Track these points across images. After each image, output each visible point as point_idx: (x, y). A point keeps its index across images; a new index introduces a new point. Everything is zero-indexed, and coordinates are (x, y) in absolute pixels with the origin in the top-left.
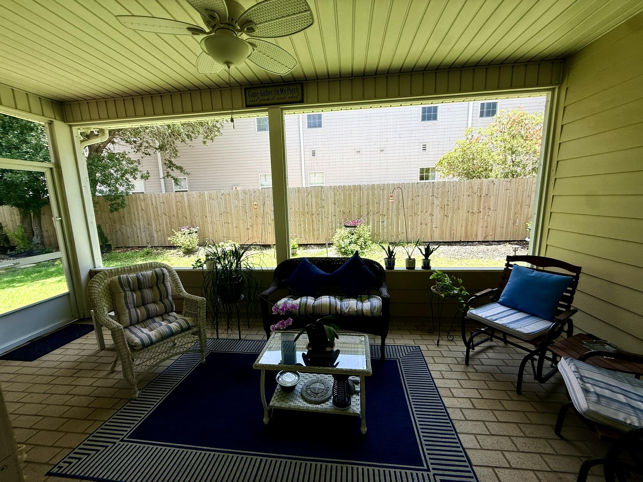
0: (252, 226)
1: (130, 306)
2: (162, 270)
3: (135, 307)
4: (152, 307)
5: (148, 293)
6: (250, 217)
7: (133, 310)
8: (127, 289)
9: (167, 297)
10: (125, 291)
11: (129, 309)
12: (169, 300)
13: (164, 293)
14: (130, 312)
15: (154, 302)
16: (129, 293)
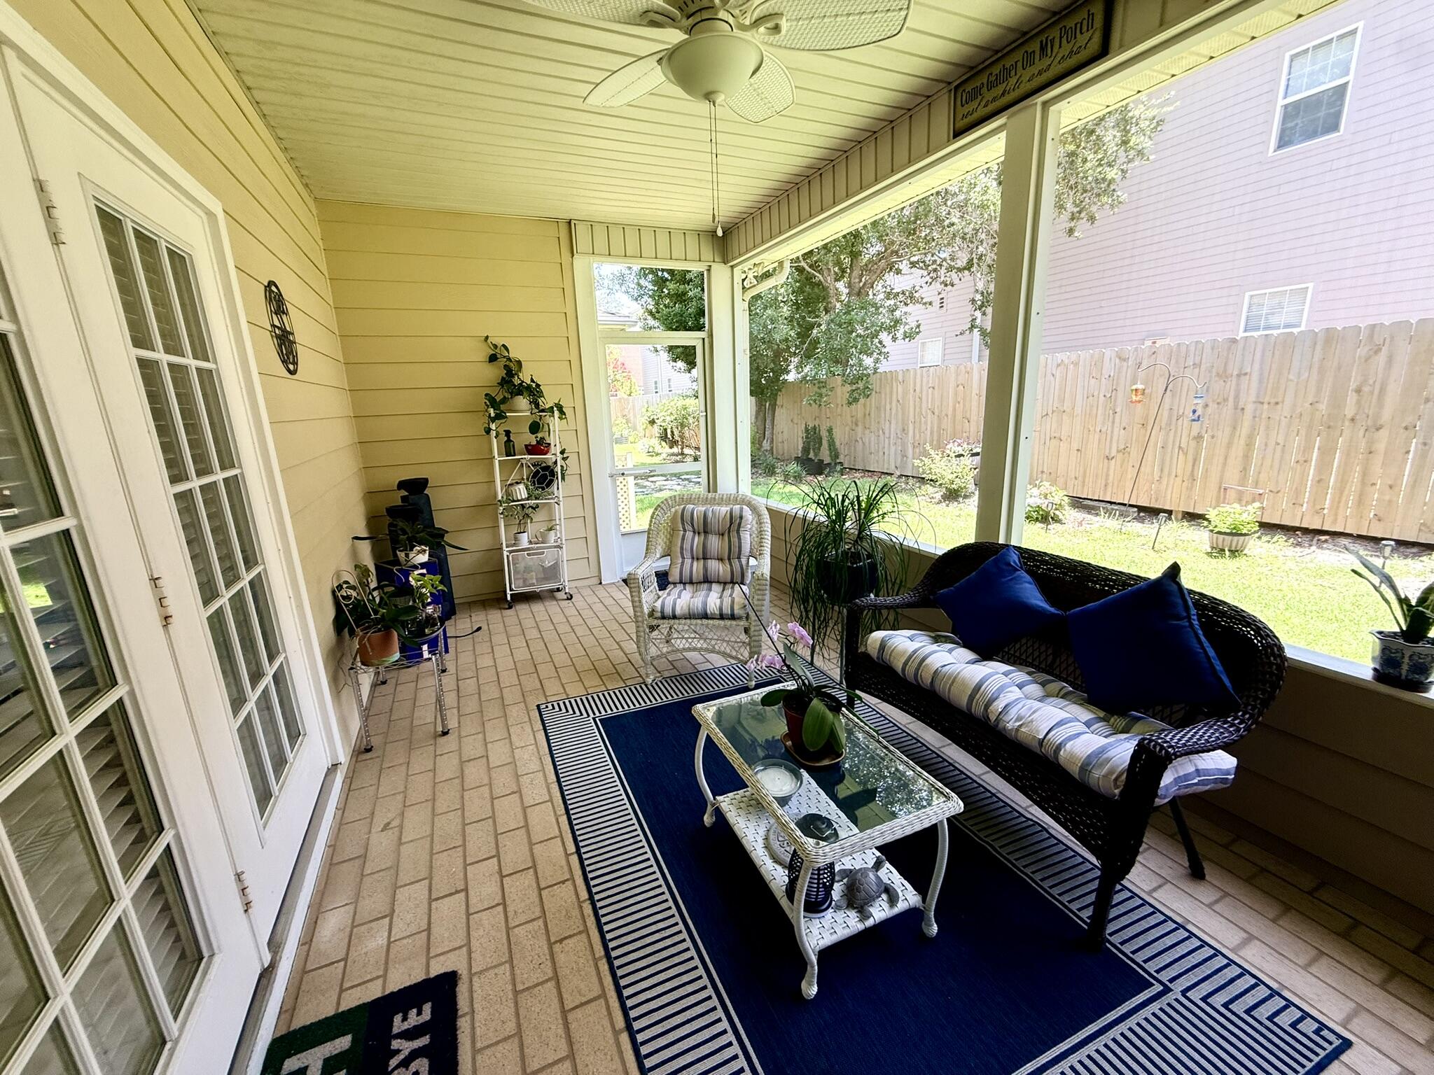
0: (1124, 451)
1: (687, 554)
2: (741, 510)
3: (693, 558)
4: (713, 565)
5: (714, 543)
6: (1124, 425)
7: (688, 561)
8: (689, 527)
9: (739, 558)
10: (685, 530)
11: (683, 558)
12: (740, 562)
13: (735, 550)
14: (683, 563)
15: (721, 559)
16: (689, 534)
